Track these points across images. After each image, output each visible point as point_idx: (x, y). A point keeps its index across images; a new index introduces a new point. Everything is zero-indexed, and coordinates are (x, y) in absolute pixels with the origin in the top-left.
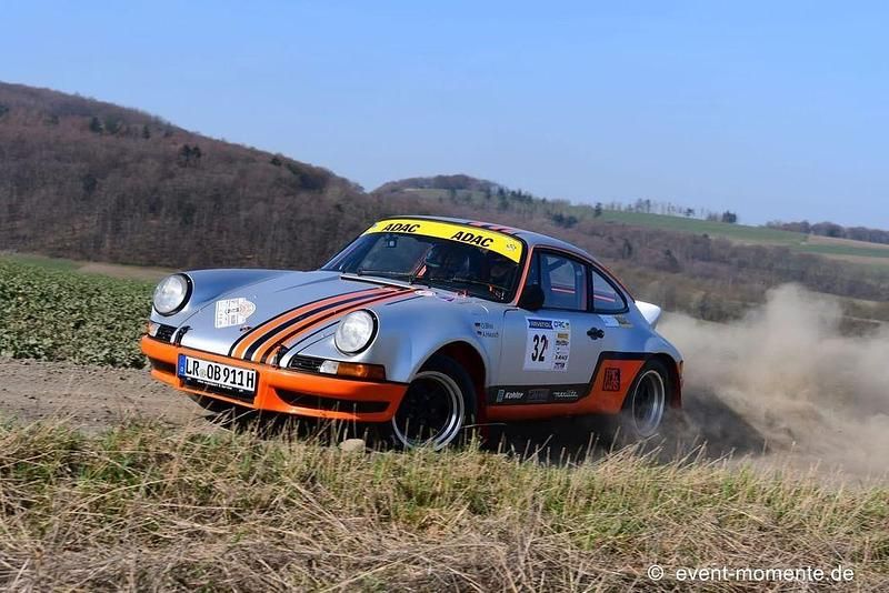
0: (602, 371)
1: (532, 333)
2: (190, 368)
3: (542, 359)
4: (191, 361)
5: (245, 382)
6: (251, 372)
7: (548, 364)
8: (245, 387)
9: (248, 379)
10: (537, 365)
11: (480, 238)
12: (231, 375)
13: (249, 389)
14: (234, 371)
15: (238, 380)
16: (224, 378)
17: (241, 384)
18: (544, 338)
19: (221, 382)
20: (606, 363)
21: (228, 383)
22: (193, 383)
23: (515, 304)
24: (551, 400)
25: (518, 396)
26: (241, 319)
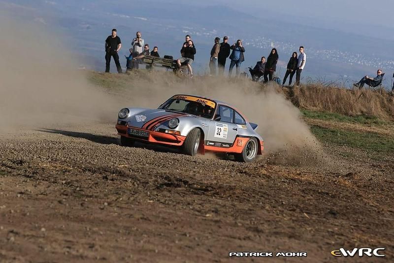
0: (237, 140)
1: (217, 127)
2: (131, 131)
3: (219, 135)
4: (131, 129)
6: (147, 132)
7: (221, 136)
8: (146, 136)
9: (147, 134)
10: (218, 136)
11: (204, 101)
12: (142, 133)
15: (144, 134)
16: (140, 134)
18: (220, 129)
20: (238, 138)
22: (132, 136)
23: (213, 119)
24: (222, 146)
25: (213, 144)
26: (143, 120)
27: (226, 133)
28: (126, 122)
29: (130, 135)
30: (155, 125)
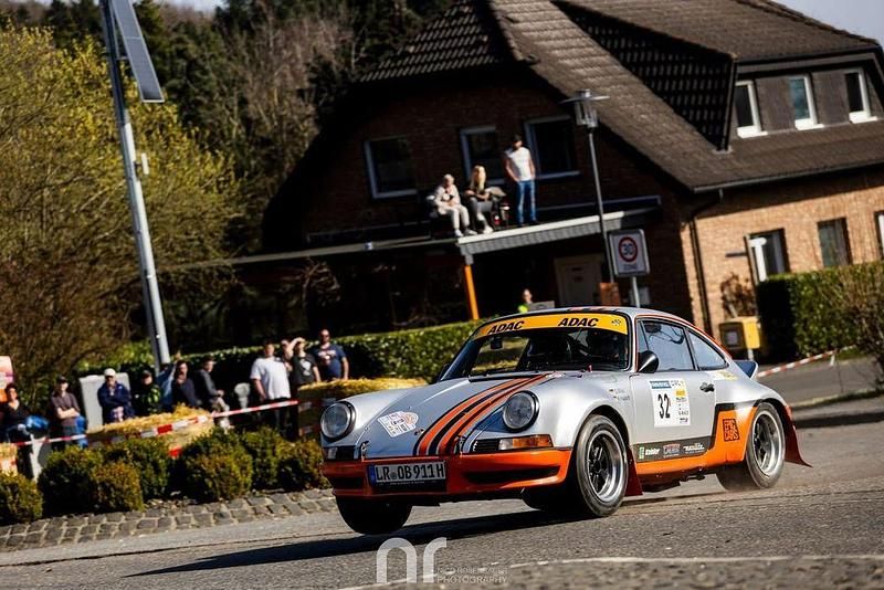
0: (720, 422)
1: (655, 393)
2: (381, 474)
3: (668, 416)
4: (380, 468)
5: (435, 473)
6: (439, 463)
7: (674, 421)
8: (436, 478)
9: (438, 470)
10: (665, 422)
11: (586, 320)
12: (422, 471)
13: (441, 477)
14: (424, 466)
15: (429, 473)
16: (414, 475)
17: (433, 476)
18: (666, 396)
19: (413, 479)
20: (723, 415)
21: (420, 478)
22: (386, 487)
23: (633, 370)
24: (683, 454)
25: (655, 451)
26: (411, 427)
27: (686, 406)
28: (351, 448)
29: (376, 487)
30: (456, 434)
